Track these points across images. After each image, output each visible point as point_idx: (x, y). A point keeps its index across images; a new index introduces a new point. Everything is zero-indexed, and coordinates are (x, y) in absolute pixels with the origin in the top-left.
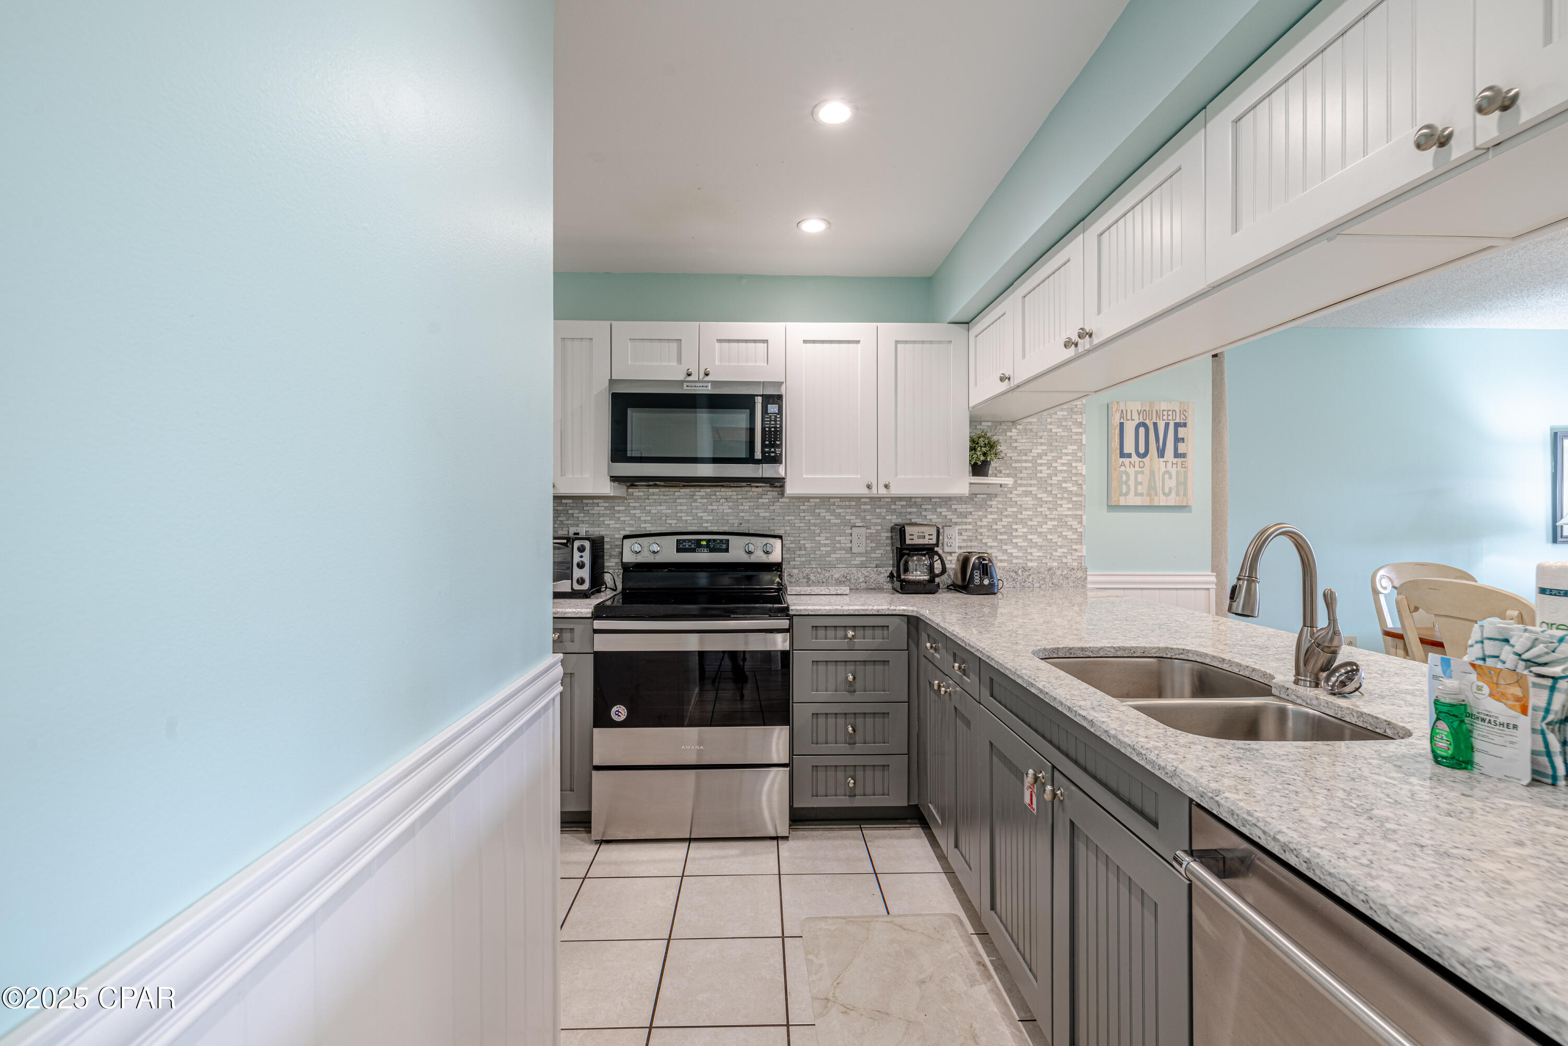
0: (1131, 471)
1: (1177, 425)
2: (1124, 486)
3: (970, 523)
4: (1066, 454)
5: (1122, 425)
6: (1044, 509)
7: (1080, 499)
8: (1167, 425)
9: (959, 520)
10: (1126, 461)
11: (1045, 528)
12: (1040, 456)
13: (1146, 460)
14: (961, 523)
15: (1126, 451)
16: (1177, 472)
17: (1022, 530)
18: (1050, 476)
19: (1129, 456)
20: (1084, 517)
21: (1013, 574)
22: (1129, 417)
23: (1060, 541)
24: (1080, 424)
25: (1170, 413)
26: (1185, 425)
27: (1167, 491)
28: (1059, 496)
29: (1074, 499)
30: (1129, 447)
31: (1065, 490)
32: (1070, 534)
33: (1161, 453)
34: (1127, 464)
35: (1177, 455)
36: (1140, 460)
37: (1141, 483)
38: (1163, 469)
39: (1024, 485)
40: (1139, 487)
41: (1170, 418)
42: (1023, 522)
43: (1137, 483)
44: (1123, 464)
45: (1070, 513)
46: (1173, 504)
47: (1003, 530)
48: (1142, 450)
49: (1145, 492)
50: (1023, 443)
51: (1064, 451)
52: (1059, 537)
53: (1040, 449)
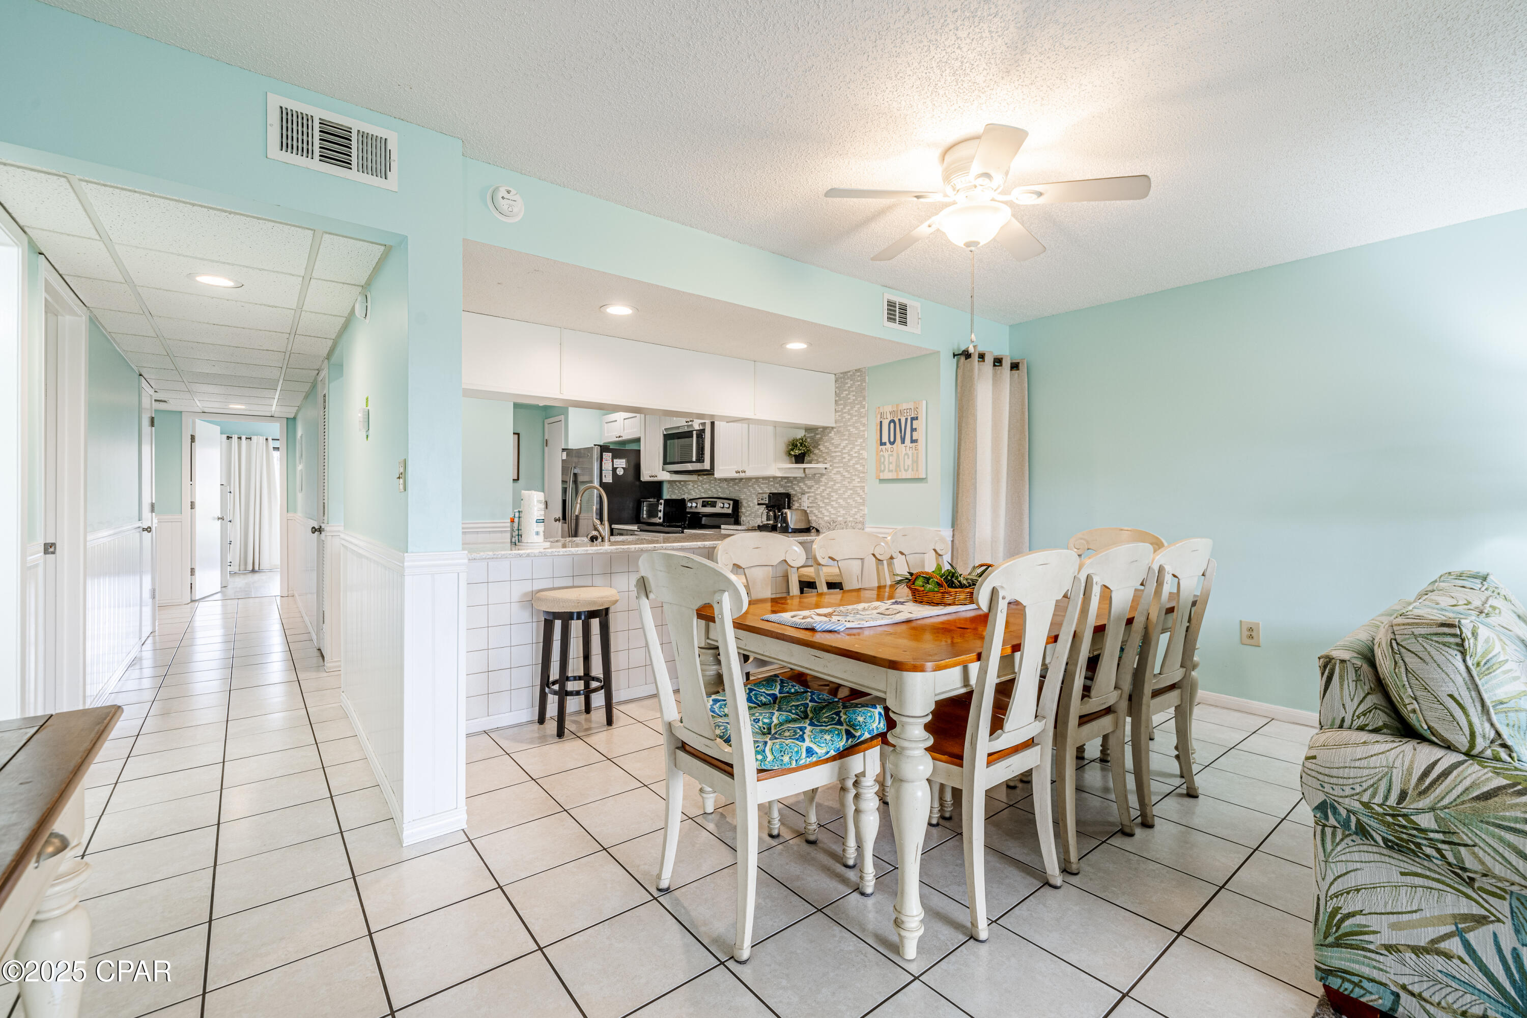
0: (886, 454)
1: (913, 419)
2: (882, 466)
3: (813, 492)
4: (857, 445)
5: (881, 422)
6: (845, 483)
7: (863, 475)
8: (906, 419)
9: (808, 490)
10: (883, 447)
11: (846, 496)
12: (844, 448)
13: (894, 446)
14: (809, 492)
15: (883, 441)
16: (912, 453)
17: (835, 496)
18: (849, 460)
19: (885, 444)
20: (866, 487)
21: (828, 524)
22: (885, 417)
23: (853, 503)
24: (864, 425)
25: (908, 411)
26: (917, 418)
27: (906, 468)
28: (854, 474)
29: (861, 475)
30: (885, 439)
31: (856, 470)
32: (858, 499)
33: (903, 442)
34: (884, 450)
35: (913, 441)
36: (891, 446)
37: (891, 463)
38: (904, 452)
39: (837, 467)
40: (891, 465)
41: (908, 414)
42: (836, 491)
43: (890, 463)
44: (882, 450)
45: (859, 485)
46: (910, 477)
47: (827, 497)
48: (892, 440)
49: (894, 469)
50: (836, 440)
51: (856, 443)
52: (854, 501)
53: (844, 443)
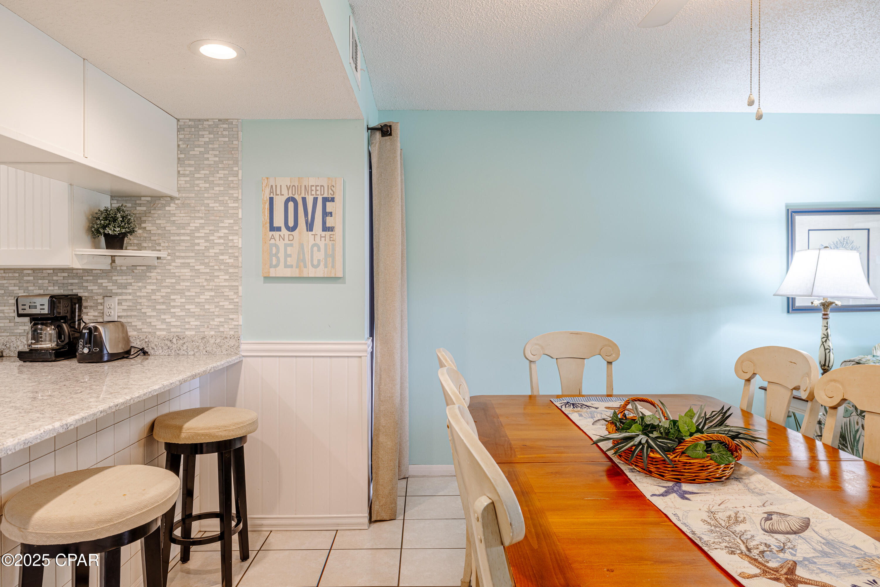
0: (281, 244)
1: (325, 200)
2: (274, 259)
3: (130, 294)
4: (224, 228)
5: (271, 200)
6: (201, 281)
7: (236, 271)
8: (315, 200)
9: (120, 291)
10: (276, 234)
11: (202, 298)
12: (197, 229)
13: (296, 233)
14: (121, 294)
15: (275, 225)
16: (326, 245)
17: (179, 300)
18: (207, 249)
19: (279, 229)
20: (240, 288)
21: (169, 343)
22: (278, 192)
23: (217, 311)
24: (236, 200)
25: (318, 188)
26: (333, 200)
27: (315, 263)
28: (216, 267)
29: (231, 271)
30: (279, 221)
31: (222, 262)
32: (226, 304)
33: (310, 227)
34: (277, 237)
35: (325, 228)
36: (290, 233)
37: (290, 256)
38: (312, 242)
39: (183, 257)
40: (289, 259)
41: (318, 193)
42: (181, 293)
43: (287, 256)
44: (273, 237)
45: (227, 284)
46: (322, 276)
47: (161, 301)
48: (291, 224)
49: (295, 264)
50: (181, 217)
51: (221, 225)
52: (216, 307)
53: (197, 223)
